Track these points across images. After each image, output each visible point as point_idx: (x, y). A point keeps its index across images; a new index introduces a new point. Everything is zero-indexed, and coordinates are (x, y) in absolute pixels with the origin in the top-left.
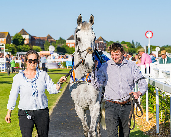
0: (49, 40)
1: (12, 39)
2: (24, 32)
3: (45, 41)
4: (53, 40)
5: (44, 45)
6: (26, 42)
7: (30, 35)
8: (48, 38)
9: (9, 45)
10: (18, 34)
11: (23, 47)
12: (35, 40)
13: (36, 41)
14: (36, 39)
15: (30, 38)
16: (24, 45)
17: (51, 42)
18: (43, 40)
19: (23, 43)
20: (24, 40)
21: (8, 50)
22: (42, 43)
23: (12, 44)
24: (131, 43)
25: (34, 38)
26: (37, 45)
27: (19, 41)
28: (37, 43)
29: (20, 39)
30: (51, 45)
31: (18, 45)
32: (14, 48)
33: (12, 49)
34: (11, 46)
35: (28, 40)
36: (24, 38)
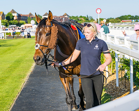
0: (30, 16)
1: (5, 16)
3: (28, 17)
4: (33, 16)
5: (28, 20)
6: (15, 18)
7: (17, 13)
8: (30, 15)
9: (3, 20)
10: (10, 13)
12: (21, 17)
15: (18, 15)
17: (32, 18)
18: (27, 17)
19: (13, 19)
20: (14, 17)
21: (3, 24)
22: (26, 18)
23: (5, 19)
24: (86, 17)
25: (20, 15)
27: (10, 17)
28: (22, 19)
29: (11, 16)
30: (32, 20)
31: (9, 21)
32: (7, 22)
33: (5, 23)
34: (5, 21)
35: (16, 17)
36: (13, 16)
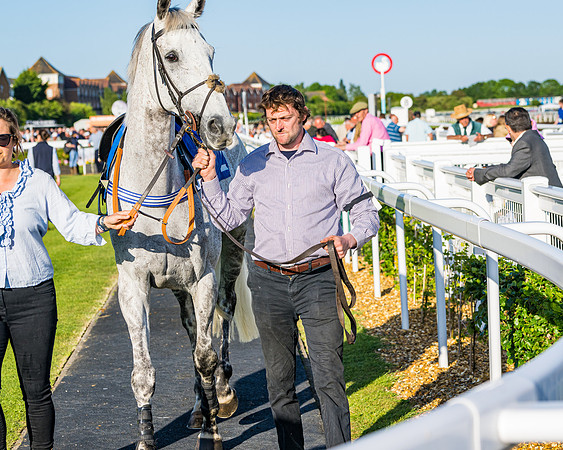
0: (113, 85)
1: (12, 86)
2: (44, 66)
3: (103, 89)
4: (123, 84)
5: (102, 100)
6: (50, 93)
7: (60, 74)
8: (110, 81)
9: (3, 102)
10: (28, 72)
11: (42, 107)
12: (76, 86)
13: (78, 90)
14: (78, 84)
15: (62, 81)
16: (46, 102)
17: (121, 90)
18: (98, 87)
19: (42, 96)
20: (45, 87)
22: (94, 94)
24: (338, 87)
25: (74, 83)
26: (82, 99)
27: (33, 90)
28: (81, 96)
31: (28, 103)
32: (19, 110)
34: (9, 105)
35: (56, 88)
36: (44, 83)
